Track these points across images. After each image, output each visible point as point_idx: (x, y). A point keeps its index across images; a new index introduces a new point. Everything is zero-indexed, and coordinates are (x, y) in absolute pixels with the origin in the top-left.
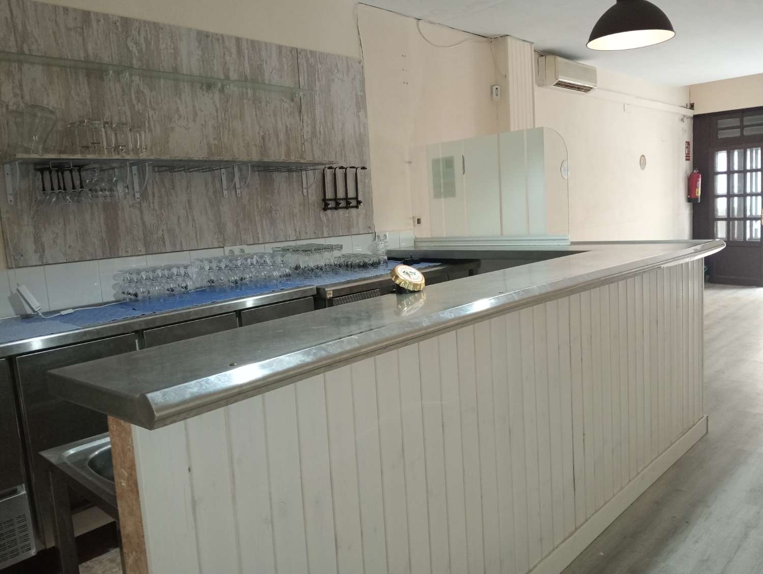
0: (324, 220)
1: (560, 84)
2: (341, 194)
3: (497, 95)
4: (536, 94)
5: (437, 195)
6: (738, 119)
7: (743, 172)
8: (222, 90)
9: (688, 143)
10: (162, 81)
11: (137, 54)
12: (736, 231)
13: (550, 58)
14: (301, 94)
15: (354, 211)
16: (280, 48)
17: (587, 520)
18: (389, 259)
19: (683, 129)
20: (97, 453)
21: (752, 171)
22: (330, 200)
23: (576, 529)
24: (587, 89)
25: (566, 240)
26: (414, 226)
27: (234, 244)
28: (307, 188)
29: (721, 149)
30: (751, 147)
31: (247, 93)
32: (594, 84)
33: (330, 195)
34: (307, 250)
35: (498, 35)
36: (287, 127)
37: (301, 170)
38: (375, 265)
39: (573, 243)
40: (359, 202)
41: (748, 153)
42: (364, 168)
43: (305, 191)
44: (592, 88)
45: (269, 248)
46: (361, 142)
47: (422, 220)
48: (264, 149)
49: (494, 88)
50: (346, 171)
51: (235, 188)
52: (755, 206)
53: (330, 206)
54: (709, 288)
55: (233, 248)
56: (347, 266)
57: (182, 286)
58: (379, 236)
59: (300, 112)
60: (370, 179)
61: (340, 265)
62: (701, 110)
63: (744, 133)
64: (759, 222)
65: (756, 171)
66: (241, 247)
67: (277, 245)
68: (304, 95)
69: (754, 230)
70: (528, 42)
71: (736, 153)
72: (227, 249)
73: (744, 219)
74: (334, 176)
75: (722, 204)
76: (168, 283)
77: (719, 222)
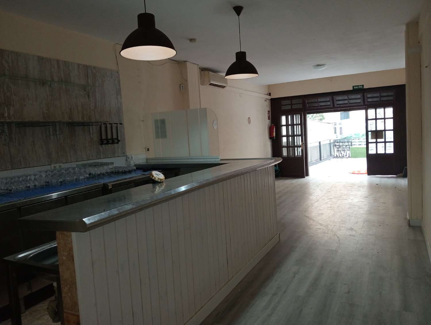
0: (101, 149)
1: (211, 84)
2: (109, 137)
3: (183, 89)
4: (200, 88)
5: (157, 137)
6: (290, 101)
7: (293, 125)
8: (50, 86)
9: (269, 111)
10: (20, 81)
11: (7, 68)
12: (291, 153)
13: (206, 72)
14: (90, 88)
15: (116, 145)
16: (79, 65)
17: (233, 277)
18: (137, 168)
19: (266, 105)
21: (296, 125)
22: (104, 140)
23: (229, 281)
24: (224, 87)
25: (218, 158)
26: (146, 152)
27: (56, 163)
28: (93, 134)
29: (283, 115)
30: (296, 114)
31: (62, 87)
32: (226, 85)
33: (104, 137)
34: (95, 165)
35: (183, 61)
36: (82, 103)
37: (89, 125)
38: (130, 172)
39: (221, 160)
40: (119, 141)
41: (295, 116)
42: (121, 124)
43: (91, 135)
44: (225, 86)
45: (74, 165)
46: (119, 112)
47: (150, 149)
48: (71, 115)
49: (181, 87)
50: (112, 125)
51: (57, 135)
52: (298, 141)
53: (104, 143)
54: (281, 179)
55: (55, 165)
56: (116, 172)
57: (33, 185)
58: (129, 158)
59: (89, 96)
60: (124, 129)
61: (112, 173)
62: (274, 96)
63: (293, 107)
64: (301, 148)
65: (298, 125)
66: (60, 164)
67: (78, 163)
68: (91, 88)
69: (298, 152)
70: (196, 64)
71: (289, 117)
72: (53, 166)
73: (294, 147)
74: (106, 127)
75: (284, 140)
76: (25, 184)
77: (284, 148)
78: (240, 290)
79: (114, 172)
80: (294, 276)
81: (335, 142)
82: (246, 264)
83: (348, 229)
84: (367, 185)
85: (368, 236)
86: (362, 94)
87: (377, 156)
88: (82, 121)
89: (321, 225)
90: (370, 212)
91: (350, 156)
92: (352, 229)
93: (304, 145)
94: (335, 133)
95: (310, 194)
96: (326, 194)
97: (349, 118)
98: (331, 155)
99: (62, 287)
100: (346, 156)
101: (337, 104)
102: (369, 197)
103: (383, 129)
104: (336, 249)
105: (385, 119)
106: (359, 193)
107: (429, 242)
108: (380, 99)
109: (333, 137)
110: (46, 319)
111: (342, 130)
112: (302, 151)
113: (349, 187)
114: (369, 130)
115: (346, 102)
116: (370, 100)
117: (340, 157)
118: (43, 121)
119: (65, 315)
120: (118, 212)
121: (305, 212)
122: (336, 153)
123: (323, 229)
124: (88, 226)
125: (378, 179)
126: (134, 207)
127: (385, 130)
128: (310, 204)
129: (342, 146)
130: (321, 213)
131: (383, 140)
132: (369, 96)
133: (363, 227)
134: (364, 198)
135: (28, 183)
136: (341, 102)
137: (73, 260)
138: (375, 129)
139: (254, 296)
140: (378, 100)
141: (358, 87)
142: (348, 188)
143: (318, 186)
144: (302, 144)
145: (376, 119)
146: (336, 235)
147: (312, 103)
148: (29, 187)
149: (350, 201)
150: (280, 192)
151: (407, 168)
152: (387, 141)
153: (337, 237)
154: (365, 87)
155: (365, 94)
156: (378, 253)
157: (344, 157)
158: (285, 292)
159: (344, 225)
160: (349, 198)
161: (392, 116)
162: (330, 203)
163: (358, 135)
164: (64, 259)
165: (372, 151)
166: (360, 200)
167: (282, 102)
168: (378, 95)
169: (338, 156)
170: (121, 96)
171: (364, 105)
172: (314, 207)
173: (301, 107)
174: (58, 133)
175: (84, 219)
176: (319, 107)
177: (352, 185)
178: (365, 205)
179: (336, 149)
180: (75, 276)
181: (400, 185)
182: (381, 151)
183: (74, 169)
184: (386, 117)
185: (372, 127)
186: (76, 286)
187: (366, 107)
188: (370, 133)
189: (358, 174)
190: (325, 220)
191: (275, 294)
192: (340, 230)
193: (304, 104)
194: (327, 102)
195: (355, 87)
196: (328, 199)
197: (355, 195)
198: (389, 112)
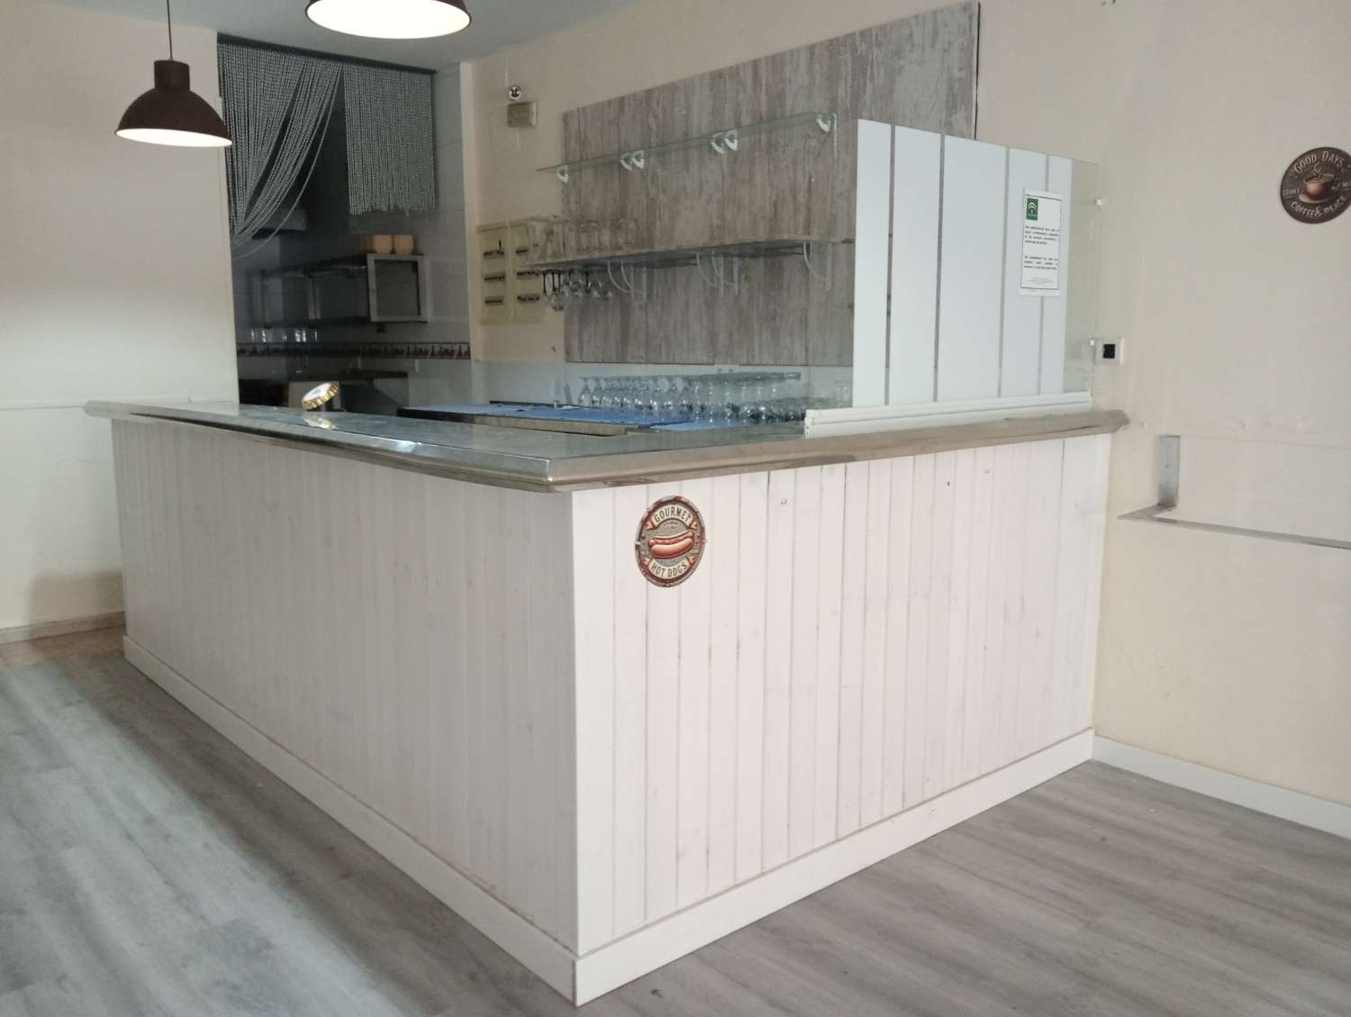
26: (1095, 362)
31: (760, 140)
48: (775, 219)
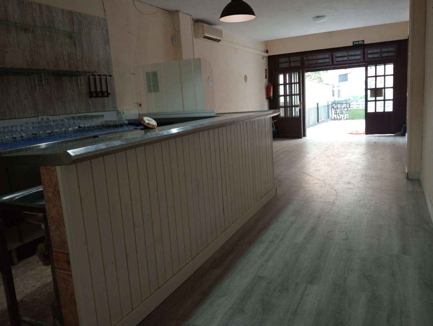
0: (91, 103)
1: (205, 37)
2: (99, 89)
3: (175, 41)
4: (194, 41)
5: (150, 91)
6: (288, 58)
7: (291, 84)
8: (33, 32)
9: (266, 70)
12: (288, 113)
13: (200, 24)
15: (106, 98)
16: (63, 10)
17: (229, 227)
18: (129, 123)
19: (263, 62)
20: (17, 198)
21: (294, 83)
22: (93, 92)
23: (225, 230)
24: (218, 41)
25: (213, 112)
26: (138, 107)
27: (44, 115)
29: (281, 73)
30: (294, 72)
31: (46, 34)
32: (221, 38)
33: (93, 90)
34: (85, 117)
35: (175, 10)
36: (68, 52)
37: (77, 76)
40: (109, 94)
41: (293, 75)
42: (110, 76)
43: (80, 87)
44: (221, 40)
45: (62, 117)
46: (108, 63)
47: (142, 105)
48: (56, 64)
50: (101, 77)
51: (42, 85)
52: (296, 100)
53: (93, 96)
54: (277, 140)
55: (43, 117)
56: (106, 126)
57: (19, 136)
58: (120, 112)
59: (75, 45)
60: (114, 81)
61: (103, 126)
62: (271, 53)
63: (291, 65)
64: (298, 108)
65: (296, 83)
66: (47, 117)
67: (66, 116)
68: (77, 36)
69: (296, 112)
70: (189, 15)
71: (287, 75)
72: (40, 118)
73: (292, 106)
74: (95, 80)
75: (282, 99)
76: (12, 135)
77: (281, 108)
78: (236, 239)
79: (105, 125)
80: (291, 226)
81: (333, 104)
82: (243, 214)
83: (345, 183)
84: (364, 143)
85: (366, 189)
86: (362, 50)
87: (376, 115)
88: (69, 70)
89: (318, 180)
90: (368, 167)
91: (348, 118)
92: (349, 183)
93: (302, 104)
94: (333, 95)
95: (307, 152)
96: (323, 152)
97: (347, 81)
98: (328, 117)
99: (49, 225)
100: (344, 118)
101: (337, 61)
102: (367, 154)
103: (383, 86)
104: (334, 201)
105: (385, 76)
106: (357, 151)
107: (428, 193)
108: (381, 55)
109: (331, 100)
110: (39, 269)
111: (340, 92)
112: (300, 110)
113: (347, 146)
114: (369, 87)
115: (346, 59)
116: (370, 56)
117: (337, 119)
118: (27, 67)
119: (54, 254)
120: (106, 147)
121: (302, 168)
122: (334, 116)
123: (321, 184)
124: (73, 158)
125: (376, 138)
126: (124, 143)
127: (385, 88)
128: (307, 161)
129: (340, 108)
130: (318, 169)
131: (382, 98)
132: (369, 52)
133: (361, 181)
134: (362, 155)
135: (14, 134)
136: (340, 59)
137: (59, 196)
138: (374, 87)
139: (251, 243)
140: (379, 56)
141: (358, 42)
142: (345, 146)
143: (315, 145)
144: (300, 103)
145: (376, 76)
146: (334, 188)
147: (310, 60)
148: (15, 138)
149: (348, 158)
150: (277, 151)
151: (406, 126)
152: (386, 99)
153: (334, 191)
154: (366, 43)
155: (366, 50)
156: (376, 203)
157: (341, 119)
158: (282, 240)
159: (341, 180)
160: (347, 156)
161: (392, 73)
162: (327, 160)
163: (356, 98)
164: (49, 195)
165: (371, 110)
166: (358, 157)
167: (280, 59)
168: (379, 51)
169: (336, 119)
170: (109, 46)
171: (364, 61)
172: (311, 164)
173: (300, 65)
174: (43, 82)
175: (68, 151)
176: (318, 65)
177: (350, 144)
178: (363, 161)
179: (333, 111)
180: (62, 213)
181: (398, 143)
182: (380, 109)
183: (62, 120)
184: (386, 74)
185: (371, 84)
186: (64, 222)
187: (366, 63)
188: (369, 91)
189: (356, 134)
190: (322, 176)
191: (271, 242)
192: (338, 184)
193: (302, 61)
194: (326, 58)
195: (355, 43)
196: (325, 157)
197: (353, 153)
198: (390, 68)
